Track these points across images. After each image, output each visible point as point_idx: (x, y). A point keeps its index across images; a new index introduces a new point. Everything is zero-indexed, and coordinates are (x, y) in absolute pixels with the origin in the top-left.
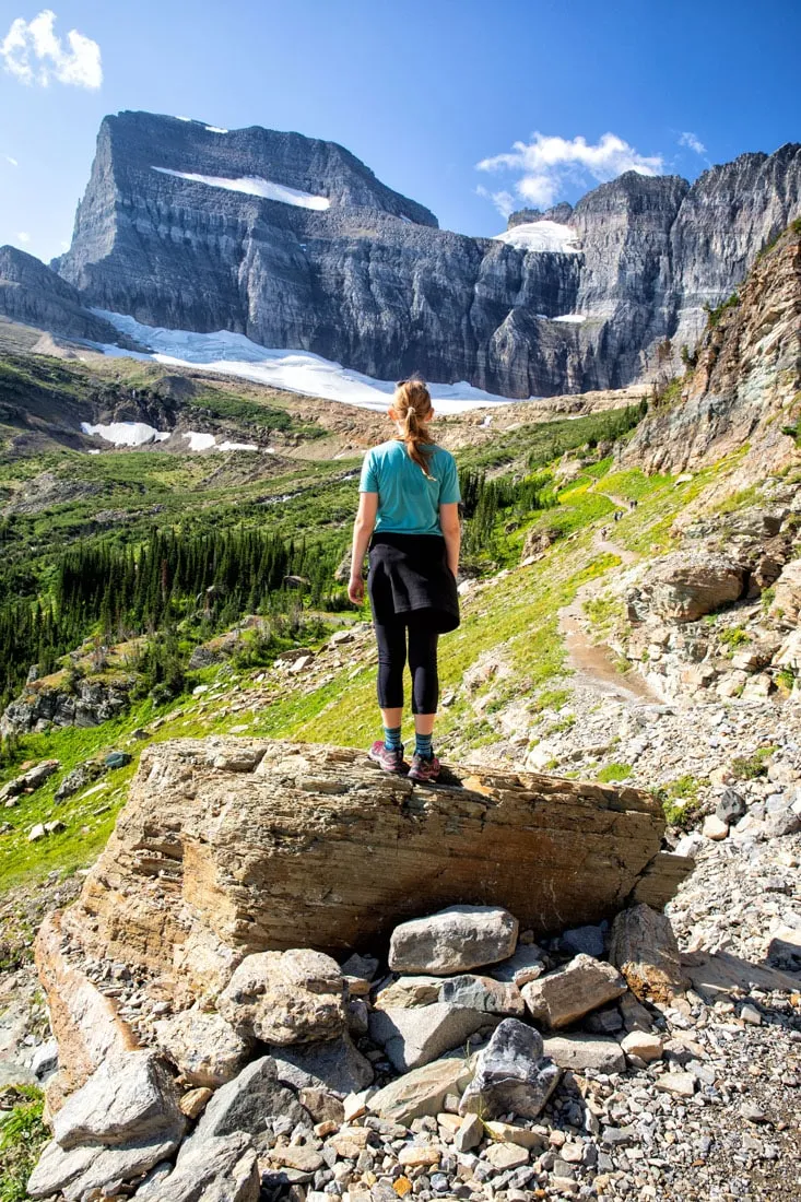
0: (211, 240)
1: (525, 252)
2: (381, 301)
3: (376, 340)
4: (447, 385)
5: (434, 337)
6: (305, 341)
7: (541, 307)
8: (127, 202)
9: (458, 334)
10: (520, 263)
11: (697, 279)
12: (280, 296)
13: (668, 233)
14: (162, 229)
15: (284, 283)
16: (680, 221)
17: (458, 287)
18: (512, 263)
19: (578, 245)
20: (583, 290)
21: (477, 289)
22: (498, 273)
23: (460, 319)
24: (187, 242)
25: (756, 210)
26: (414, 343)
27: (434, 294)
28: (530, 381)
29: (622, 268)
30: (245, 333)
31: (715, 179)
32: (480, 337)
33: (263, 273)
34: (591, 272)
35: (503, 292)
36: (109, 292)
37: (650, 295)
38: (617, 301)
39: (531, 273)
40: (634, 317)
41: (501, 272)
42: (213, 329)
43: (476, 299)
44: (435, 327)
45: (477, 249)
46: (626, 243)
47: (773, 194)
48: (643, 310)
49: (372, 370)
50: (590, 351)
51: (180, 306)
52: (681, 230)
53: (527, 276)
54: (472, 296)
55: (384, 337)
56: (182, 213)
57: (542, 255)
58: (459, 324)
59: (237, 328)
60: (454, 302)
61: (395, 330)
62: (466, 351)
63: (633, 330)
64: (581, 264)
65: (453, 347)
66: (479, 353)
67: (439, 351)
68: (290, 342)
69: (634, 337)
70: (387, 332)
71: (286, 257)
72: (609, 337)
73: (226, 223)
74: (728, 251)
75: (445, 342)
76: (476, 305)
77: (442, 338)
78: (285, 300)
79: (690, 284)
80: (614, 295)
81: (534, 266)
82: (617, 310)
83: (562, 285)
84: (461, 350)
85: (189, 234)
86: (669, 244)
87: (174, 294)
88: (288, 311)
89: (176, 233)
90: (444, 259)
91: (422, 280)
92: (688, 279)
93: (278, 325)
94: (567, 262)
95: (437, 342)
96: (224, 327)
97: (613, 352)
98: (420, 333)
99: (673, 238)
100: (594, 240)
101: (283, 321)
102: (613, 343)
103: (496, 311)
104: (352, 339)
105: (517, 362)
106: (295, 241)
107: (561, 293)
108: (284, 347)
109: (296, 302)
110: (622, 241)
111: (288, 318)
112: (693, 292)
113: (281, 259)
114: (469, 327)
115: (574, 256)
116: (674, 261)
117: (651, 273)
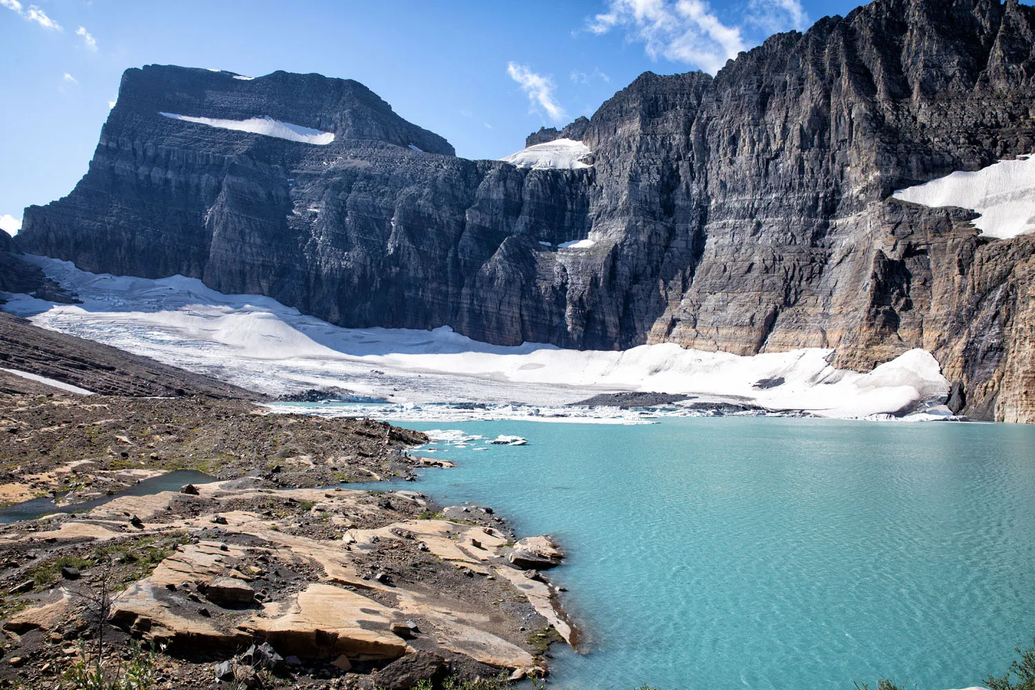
0: (193, 179)
2: (353, 235)
3: (342, 280)
4: (426, 331)
5: (412, 274)
6: (264, 284)
7: (544, 233)
8: (112, 145)
9: (443, 268)
10: (521, 184)
11: (724, 185)
12: (242, 233)
13: (687, 133)
14: (143, 170)
15: (249, 220)
16: (700, 118)
17: (445, 214)
18: (511, 184)
19: (589, 159)
20: (593, 209)
21: (468, 216)
22: (495, 196)
23: (446, 251)
24: (167, 181)
25: (790, 93)
26: (387, 282)
27: (415, 225)
28: (523, 321)
29: (634, 179)
30: (201, 277)
31: (740, 68)
32: (464, 272)
33: (226, 210)
34: (602, 188)
35: (500, 218)
36: (52, 235)
37: (669, 209)
38: (627, 219)
39: (532, 194)
40: (650, 237)
41: (498, 195)
42: (166, 274)
43: (467, 227)
44: (413, 263)
45: (477, 172)
46: (639, 151)
47: (810, 71)
48: (660, 227)
49: (335, 316)
50: (595, 282)
51: (131, 249)
52: (702, 129)
54: (462, 224)
55: (350, 276)
56: (168, 153)
57: (545, 173)
58: (443, 258)
59: (193, 272)
60: (440, 233)
61: (364, 267)
62: (450, 289)
63: (649, 254)
64: (591, 180)
65: (434, 285)
66: (465, 291)
67: (417, 289)
68: (249, 286)
69: (650, 262)
70: (353, 270)
71: (262, 193)
72: (619, 263)
73: (211, 162)
74: (759, 147)
75: (425, 279)
76: (466, 234)
77: (421, 275)
78: (247, 238)
79: (717, 192)
80: (626, 211)
81: (535, 185)
82: (628, 231)
83: (569, 206)
84: (444, 288)
85: (170, 175)
86: (689, 146)
87: (125, 236)
88: (249, 250)
89: (157, 174)
91: (403, 208)
92: (713, 185)
93: (236, 267)
94: (576, 178)
95: (416, 278)
96: (178, 272)
97: (623, 282)
98: (395, 270)
99: (692, 139)
100: (606, 152)
101: (243, 262)
102: (624, 270)
103: (488, 239)
104: (312, 280)
105: (506, 299)
106: (282, 176)
107: (568, 215)
108: (243, 292)
109: (258, 241)
110: (634, 148)
111: (249, 259)
112: (721, 201)
113: (256, 195)
114: (456, 260)
115: (585, 171)
116: (696, 166)
117: (669, 182)
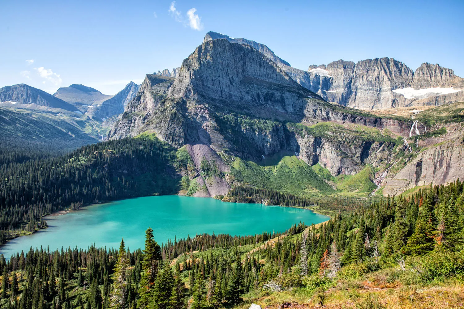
1: (320, 76)
7: (325, 88)
10: (319, 78)
11: (361, 84)
17: (307, 83)
18: (317, 78)
19: (331, 75)
20: (334, 85)
21: (311, 84)
22: (314, 80)
25: (373, 71)
29: (344, 81)
31: (362, 63)
34: (336, 81)
35: (316, 84)
37: (350, 87)
38: (344, 88)
39: (322, 81)
47: (376, 68)
48: (349, 91)
50: (340, 99)
52: (356, 74)
53: (321, 81)
54: (310, 85)
57: (324, 77)
63: (348, 95)
64: (332, 79)
72: (343, 96)
74: (368, 79)
79: (360, 85)
81: (322, 79)
82: (344, 90)
86: (353, 76)
90: (302, 76)
91: (300, 81)
92: (359, 84)
94: (330, 79)
99: (354, 75)
100: (335, 74)
103: (316, 88)
107: (329, 85)
110: (343, 75)
112: (360, 87)
115: (331, 77)
116: (355, 80)
117: (350, 83)
